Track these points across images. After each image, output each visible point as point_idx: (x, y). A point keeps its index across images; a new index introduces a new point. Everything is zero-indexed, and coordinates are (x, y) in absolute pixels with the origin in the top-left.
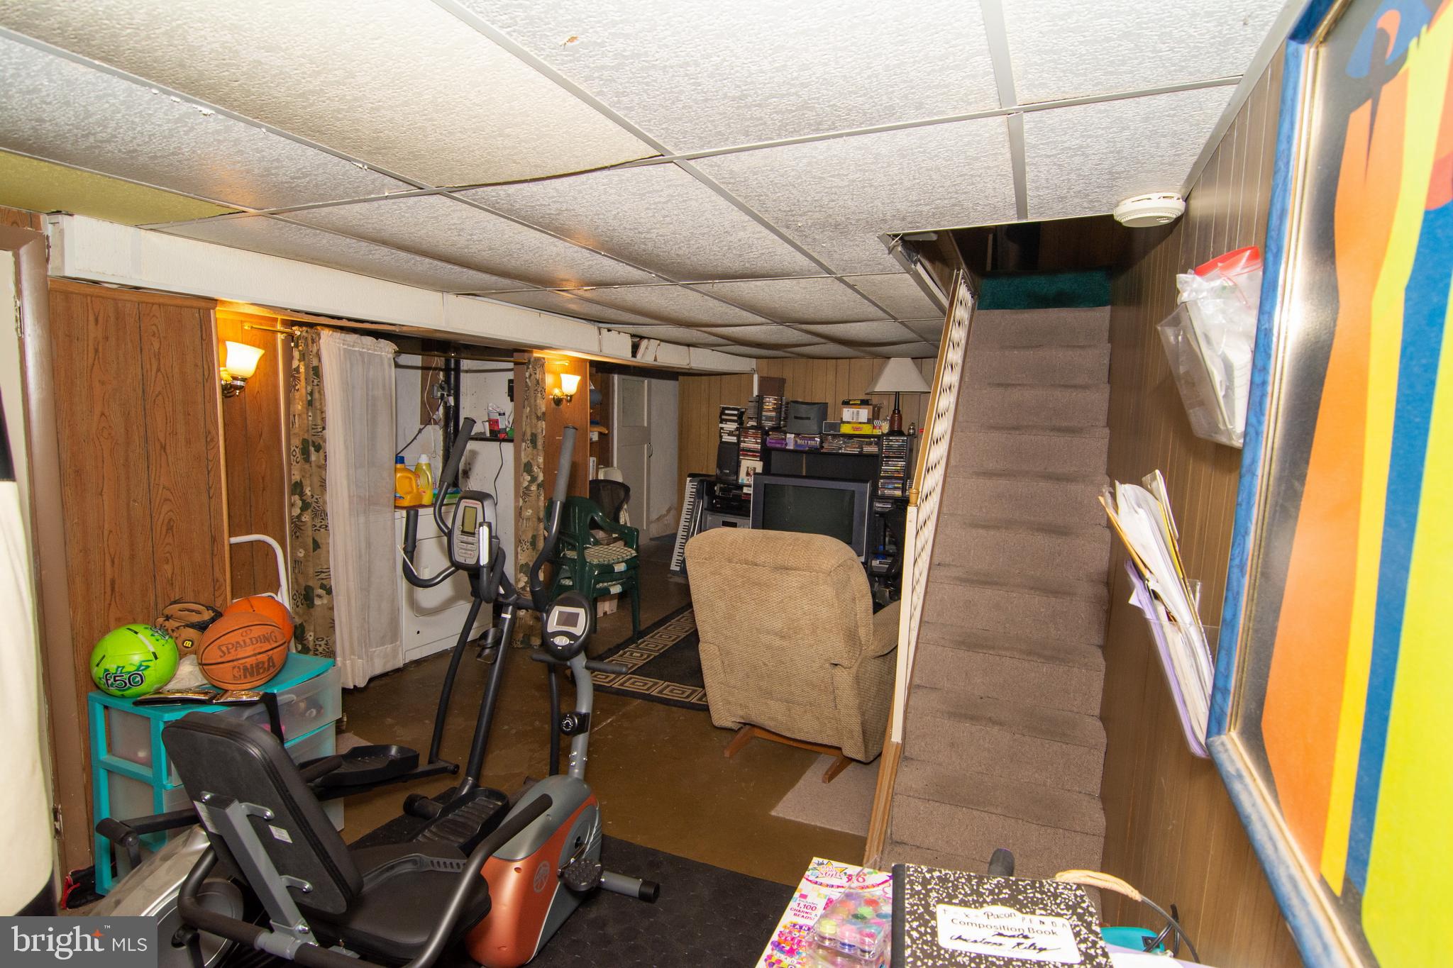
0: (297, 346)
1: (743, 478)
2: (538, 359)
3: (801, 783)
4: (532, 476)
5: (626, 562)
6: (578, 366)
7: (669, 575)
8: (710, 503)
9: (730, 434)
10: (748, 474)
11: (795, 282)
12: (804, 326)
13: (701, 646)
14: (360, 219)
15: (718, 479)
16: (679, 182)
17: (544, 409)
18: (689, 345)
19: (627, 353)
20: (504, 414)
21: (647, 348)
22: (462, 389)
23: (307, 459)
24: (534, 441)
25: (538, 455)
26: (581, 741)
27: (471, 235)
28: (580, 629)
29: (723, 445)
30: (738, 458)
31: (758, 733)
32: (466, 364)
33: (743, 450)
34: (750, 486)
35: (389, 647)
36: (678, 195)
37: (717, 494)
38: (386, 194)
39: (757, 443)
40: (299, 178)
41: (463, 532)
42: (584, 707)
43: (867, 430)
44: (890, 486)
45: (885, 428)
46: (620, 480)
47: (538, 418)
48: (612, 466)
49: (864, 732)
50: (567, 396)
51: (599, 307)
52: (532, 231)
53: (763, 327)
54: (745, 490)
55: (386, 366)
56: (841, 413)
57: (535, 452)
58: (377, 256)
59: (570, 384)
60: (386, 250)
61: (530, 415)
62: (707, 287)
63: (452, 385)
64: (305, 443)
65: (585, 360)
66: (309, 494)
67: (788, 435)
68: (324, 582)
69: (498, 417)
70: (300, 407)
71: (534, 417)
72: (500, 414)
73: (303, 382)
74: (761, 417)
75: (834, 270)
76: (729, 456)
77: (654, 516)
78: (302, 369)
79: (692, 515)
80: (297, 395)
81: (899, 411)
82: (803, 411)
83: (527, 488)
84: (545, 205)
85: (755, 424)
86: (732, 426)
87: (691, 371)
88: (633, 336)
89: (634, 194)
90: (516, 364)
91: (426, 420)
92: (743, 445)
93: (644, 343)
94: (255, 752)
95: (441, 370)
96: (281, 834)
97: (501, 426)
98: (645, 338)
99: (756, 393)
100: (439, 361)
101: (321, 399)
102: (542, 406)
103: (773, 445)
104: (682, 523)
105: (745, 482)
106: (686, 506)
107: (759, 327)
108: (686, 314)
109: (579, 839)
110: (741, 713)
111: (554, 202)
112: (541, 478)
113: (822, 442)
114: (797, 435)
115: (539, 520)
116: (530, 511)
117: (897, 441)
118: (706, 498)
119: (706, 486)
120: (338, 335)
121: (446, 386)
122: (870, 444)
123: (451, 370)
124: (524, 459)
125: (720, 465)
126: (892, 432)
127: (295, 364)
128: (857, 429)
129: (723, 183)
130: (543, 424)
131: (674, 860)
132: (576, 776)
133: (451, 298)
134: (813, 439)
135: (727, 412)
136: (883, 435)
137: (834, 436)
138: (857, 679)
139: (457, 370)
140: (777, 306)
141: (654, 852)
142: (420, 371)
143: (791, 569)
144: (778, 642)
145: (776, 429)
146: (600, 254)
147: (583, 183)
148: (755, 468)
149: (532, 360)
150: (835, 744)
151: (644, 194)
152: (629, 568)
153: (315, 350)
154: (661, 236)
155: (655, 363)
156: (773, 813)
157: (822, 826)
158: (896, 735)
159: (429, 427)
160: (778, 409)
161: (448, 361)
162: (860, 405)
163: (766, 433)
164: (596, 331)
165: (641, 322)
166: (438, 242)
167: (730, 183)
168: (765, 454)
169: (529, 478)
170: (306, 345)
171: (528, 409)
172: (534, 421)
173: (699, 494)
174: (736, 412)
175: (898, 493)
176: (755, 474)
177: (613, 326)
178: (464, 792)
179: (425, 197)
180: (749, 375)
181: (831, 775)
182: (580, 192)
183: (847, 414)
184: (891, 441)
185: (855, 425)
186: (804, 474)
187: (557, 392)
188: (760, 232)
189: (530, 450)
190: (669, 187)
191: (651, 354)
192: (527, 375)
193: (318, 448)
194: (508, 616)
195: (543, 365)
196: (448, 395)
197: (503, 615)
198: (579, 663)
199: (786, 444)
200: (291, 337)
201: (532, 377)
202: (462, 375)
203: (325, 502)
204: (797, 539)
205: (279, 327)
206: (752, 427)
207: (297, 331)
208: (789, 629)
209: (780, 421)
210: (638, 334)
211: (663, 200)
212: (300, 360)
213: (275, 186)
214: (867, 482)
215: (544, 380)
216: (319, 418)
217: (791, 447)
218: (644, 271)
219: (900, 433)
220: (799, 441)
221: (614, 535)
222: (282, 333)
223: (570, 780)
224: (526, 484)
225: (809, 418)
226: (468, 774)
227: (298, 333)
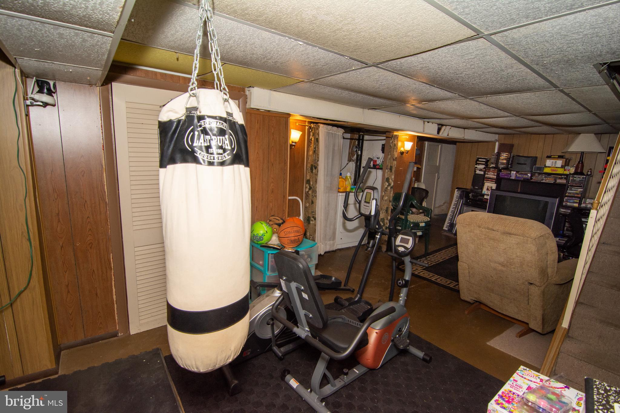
0: (312, 131)
1: (485, 191)
2: (396, 135)
3: (504, 334)
4: (389, 183)
5: (425, 222)
6: (412, 138)
7: (442, 231)
8: (466, 201)
9: (481, 170)
10: (488, 189)
11: (533, 93)
12: (531, 117)
13: (459, 263)
14: (341, 80)
15: (472, 191)
16: (483, 47)
17: (396, 156)
18: (464, 128)
19: (435, 132)
20: (379, 158)
21: (445, 130)
22: (364, 148)
23: (312, 172)
24: (391, 169)
25: (392, 175)
26: (404, 291)
27: (381, 83)
28: (409, 245)
29: (476, 175)
30: (483, 181)
31: (482, 307)
32: (366, 137)
33: (486, 178)
34: (488, 195)
35: (332, 242)
36: (481, 54)
37: (470, 197)
38: (353, 69)
39: (494, 175)
40: (325, 66)
41: (365, 202)
42: (407, 278)
43: (561, 171)
44: (571, 201)
45: (572, 170)
46: (424, 188)
47: (394, 160)
48: (421, 182)
49: (543, 319)
50: (406, 151)
51: (427, 112)
52: (407, 78)
53: (508, 118)
54: (485, 197)
55: (340, 138)
56: (545, 162)
57: (391, 174)
58: (344, 95)
59: (408, 146)
60: (347, 92)
61: (391, 158)
62: (483, 99)
63: (360, 146)
64: (312, 165)
65: (414, 136)
66: (312, 184)
67: (512, 172)
68: (314, 215)
69: (377, 159)
70: (311, 153)
71: (392, 159)
72: (377, 158)
73: (313, 144)
74: (498, 162)
75: (558, 85)
76: (479, 180)
77: (437, 205)
78: (313, 139)
79: (456, 206)
80: (311, 148)
81: (582, 162)
82: (522, 160)
83: (387, 188)
84: (416, 66)
85: (494, 166)
86: (482, 167)
87: (464, 141)
88: (439, 124)
89: (459, 56)
90: (387, 137)
91: (350, 160)
92: (486, 176)
93: (444, 128)
94: (301, 266)
95: (357, 140)
96: (305, 296)
97: (378, 163)
98: (444, 125)
99: (496, 151)
100: (356, 136)
101: (318, 150)
102: (396, 155)
103: (503, 176)
104: (451, 209)
105: (486, 193)
106: (454, 202)
107: (505, 118)
108: (469, 113)
109: (400, 329)
110: (475, 296)
111: (420, 64)
112: (392, 184)
113: (531, 176)
114: (517, 172)
115: (390, 201)
116: (387, 197)
117: (579, 178)
118: (464, 199)
119: (464, 193)
120: (325, 126)
121: (358, 147)
122: (561, 178)
123: (361, 140)
124: (386, 176)
125: (474, 184)
126: (576, 173)
127: (311, 137)
128: (554, 170)
129: (507, 45)
130: (395, 162)
131: (439, 349)
132: (401, 304)
133: (366, 111)
134: (527, 174)
135: (480, 160)
136: (570, 174)
137: (539, 174)
138: (543, 293)
139: (363, 140)
140: (519, 107)
141: (430, 344)
142: (349, 140)
143: (513, 234)
144: (500, 268)
145: (506, 169)
146: (434, 86)
147: (436, 54)
148: (492, 187)
149: (394, 136)
150: (526, 321)
151: (464, 55)
152: (426, 225)
153: (317, 133)
154: (468, 75)
155: (448, 137)
156: (488, 343)
157: (514, 356)
158: (565, 324)
159: (350, 162)
160: (508, 159)
161: (359, 136)
162: (558, 158)
163: (500, 171)
164: (423, 123)
165: (444, 118)
166: (368, 87)
167: (510, 45)
168: (498, 181)
169: (388, 184)
170: (315, 130)
171: (390, 156)
172: (392, 161)
173: (461, 197)
174: (485, 160)
175: (576, 205)
176: (492, 189)
177: (431, 120)
178: (356, 300)
179: (367, 68)
180: (494, 143)
181: (521, 335)
182: (433, 58)
183: (549, 163)
184: (575, 177)
185: (553, 168)
186: (519, 191)
187: (402, 149)
188: (521, 68)
189: (389, 173)
190: (477, 50)
191: (445, 133)
192: (391, 142)
193: (316, 168)
194: (378, 237)
195: (398, 138)
196: (358, 150)
197: (376, 236)
198: (407, 259)
199: (511, 176)
200: (310, 128)
201: (393, 143)
202: (364, 142)
203: (316, 187)
204: (518, 221)
205: (307, 124)
206: (493, 167)
207: (312, 125)
208: (507, 262)
209: (509, 165)
210: (441, 123)
211: (472, 57)
212: (312, 136)
213: (316, 70)
214: (557, 198)
215: (397, 144)
216: (317, 157)
217: (513, 177)
218: (453, 93)
219: (582, 173)
220: (518, 175)
221: (421, 211)
222: (308, 126)
223: (399, 304)
224: (386, 186)
225: (525, 164)
226: (358, 293)
227: (313, 126)
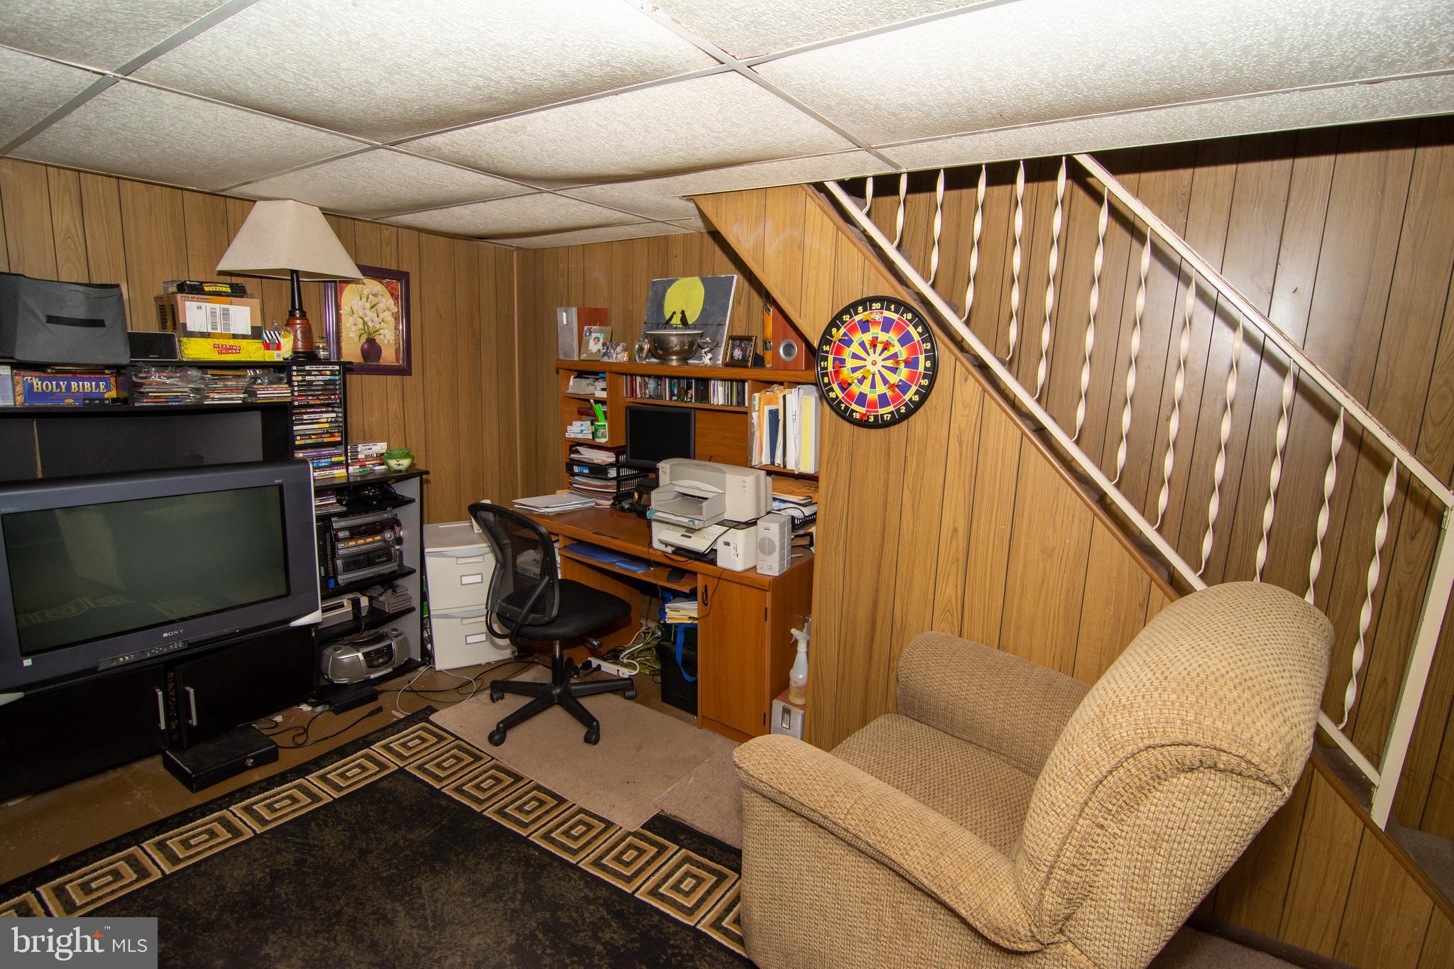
43: (252, 351)
44: (324, 463)
45: (287, 347)
81: (303, 315)
82: (76, 303)
117: (321, 373)
126: (301, 357)
128: (229, 350)
136: (288, 362)
162: (227, 295)
175: (340, 473)
183: (196, 314)
184: (309, 373)
185: (220, 341)
186: (41, 474)
219: (312, 357)
220: (38, 384)
225: (94, 323)
